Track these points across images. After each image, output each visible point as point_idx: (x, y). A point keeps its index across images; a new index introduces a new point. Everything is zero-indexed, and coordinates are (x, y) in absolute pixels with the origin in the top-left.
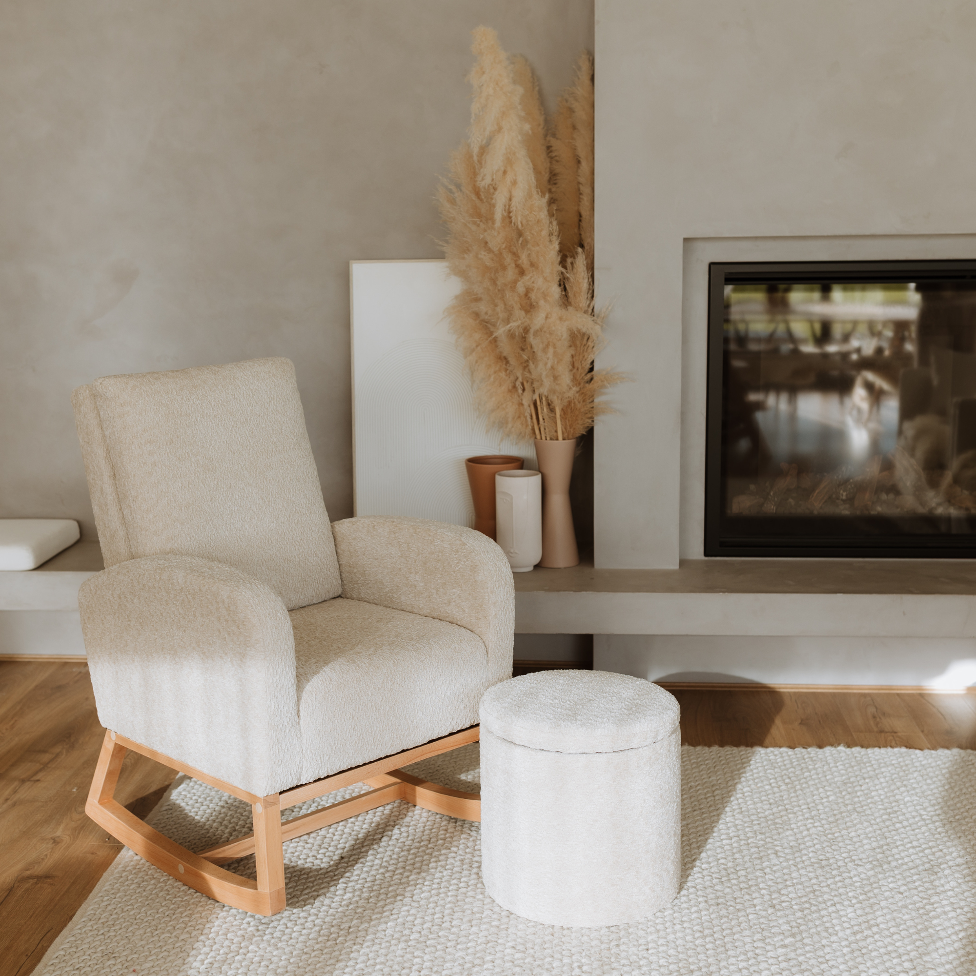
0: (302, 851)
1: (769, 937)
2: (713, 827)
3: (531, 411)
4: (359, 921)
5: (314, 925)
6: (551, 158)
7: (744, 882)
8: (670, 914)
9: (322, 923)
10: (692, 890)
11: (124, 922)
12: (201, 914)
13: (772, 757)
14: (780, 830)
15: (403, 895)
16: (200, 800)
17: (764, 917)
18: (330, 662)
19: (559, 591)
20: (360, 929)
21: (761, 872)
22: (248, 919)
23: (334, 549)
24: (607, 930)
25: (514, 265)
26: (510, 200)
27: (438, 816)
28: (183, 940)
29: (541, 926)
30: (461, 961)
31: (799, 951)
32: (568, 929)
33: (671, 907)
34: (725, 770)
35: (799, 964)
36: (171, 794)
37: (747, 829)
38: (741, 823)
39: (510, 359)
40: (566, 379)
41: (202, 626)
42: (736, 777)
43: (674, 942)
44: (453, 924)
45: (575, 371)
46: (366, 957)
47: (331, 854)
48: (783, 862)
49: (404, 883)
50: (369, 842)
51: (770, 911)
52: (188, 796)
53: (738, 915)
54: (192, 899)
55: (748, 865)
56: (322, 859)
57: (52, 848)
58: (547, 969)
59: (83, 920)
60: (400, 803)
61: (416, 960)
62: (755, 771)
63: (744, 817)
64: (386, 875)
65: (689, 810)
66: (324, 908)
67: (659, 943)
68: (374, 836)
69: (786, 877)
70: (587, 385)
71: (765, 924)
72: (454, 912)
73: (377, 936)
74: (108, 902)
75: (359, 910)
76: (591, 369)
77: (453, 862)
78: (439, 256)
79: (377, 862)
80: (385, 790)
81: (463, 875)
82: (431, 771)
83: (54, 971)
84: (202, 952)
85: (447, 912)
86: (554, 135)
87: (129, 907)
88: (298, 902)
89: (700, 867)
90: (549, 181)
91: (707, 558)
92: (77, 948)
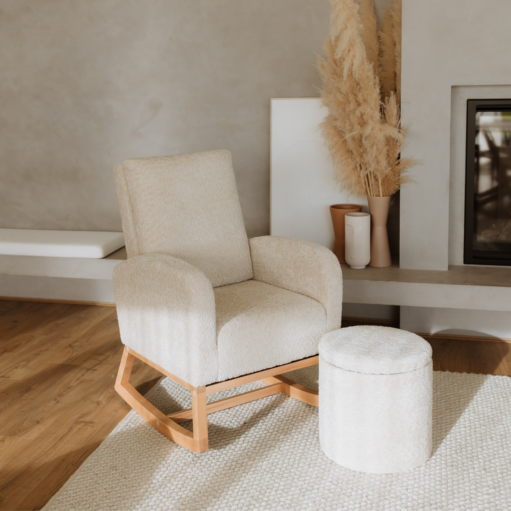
0: (224, 418)
1: (480, 488)
2: (456, 420)
3: (365, 180)
4: (248, 459)
5: (224, 460)
6: (380, 42)
7: (470, 454)
8: (424, 470)
9: (228, 459)
10: (438, 456)
11: (125, 450)
12: (165, 449)
13: (497, 381)
14: (496, 425)
15: (275, 447)
16: (175, 386)
17: (479, 476)
18: (237, 315)
19: (377, 280)
20: (248, 464)
21: (481, 448)
22: (189, 454)
23: (249, 253)
24: (386, 476)
25: (354, 101)
26: (352, 65)
27: (301, 403)
28: (153, 463)
29: (349, 471)
30: (300, 487)
31: (497, 498)
32: (364, 473)
33: (425, 465)
34: (468, 387)
35: (496, 505)
36: (161, 382)
37: (476, 423)
38: (473, 419)
39: (353, 152)
40: (384, 163)
41: (169, 293)
42: (474, 391)
43: (424, 486)
44: (299, 466)
45: (389, 158)
46: (249, 481)
47: (239, 420)
48: (495, 443)
49: (276, 440)
50: (261, 415)
51: (483, 472)
52: (170, 383)
53: (463, 473)
54: (162, 440)
55: (474, 443)
56: (234, 423)
57: (96, 407)
58: (348, 496)
59: (104, 447)
60: (282, 394)
61: (276, 485)
62: (486, 389)
63: (475, 415)
64: (267, 435)
65: (443, 409)
66: (231, 451)
67: (415, 486)
68: (264, 412)
69: (495, 453)
70: (396, 166)
71: (478, 480)
72: (301, 459)
73: (257, 469)
74: (118, 439)
75: (249, 454)
76: (399, 158)
77: (305, 430)
78: (317, 96)
79: (264, 427)
80: (273, 387)
81: (309, 438)
82: (301, 377)
83: (84, 474)
84: (162, 470)
85: (297, 458)
86: (382, 30)
87: (129, 442)
88: (217, 446)
89: (445, 443)
90: (379, 55)
91: (465, 265)
92: (98, 463)
